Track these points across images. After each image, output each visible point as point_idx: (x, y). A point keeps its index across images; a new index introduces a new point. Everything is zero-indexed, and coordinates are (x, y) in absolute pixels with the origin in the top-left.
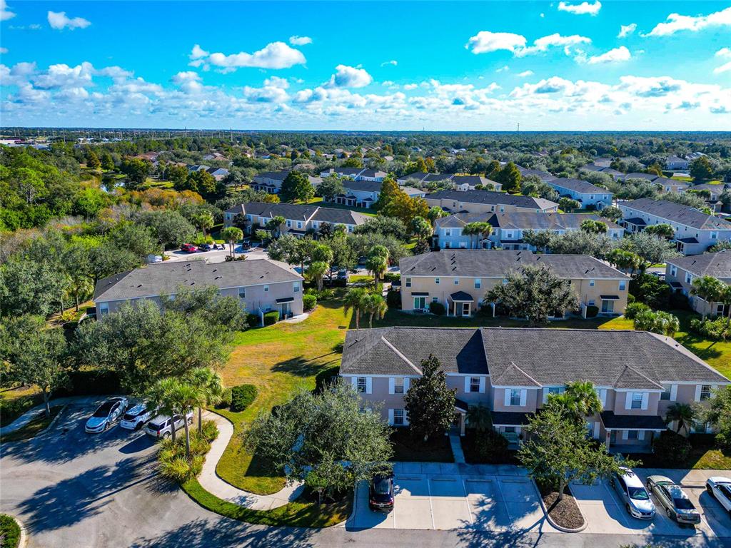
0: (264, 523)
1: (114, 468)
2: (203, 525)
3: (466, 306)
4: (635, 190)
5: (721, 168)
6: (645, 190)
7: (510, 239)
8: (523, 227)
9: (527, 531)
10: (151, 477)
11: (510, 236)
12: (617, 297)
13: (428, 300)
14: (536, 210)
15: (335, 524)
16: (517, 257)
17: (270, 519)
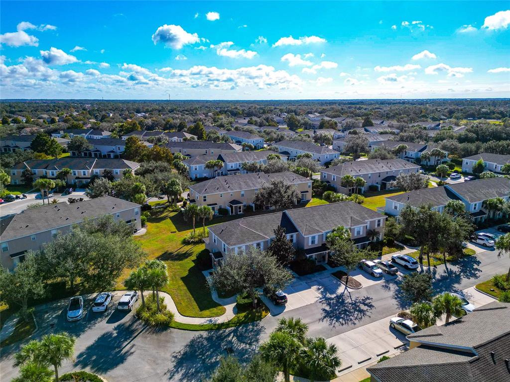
0: (232, 327)
1: (115, 331)
2: (201, 337)
3: (240, 208)
4: (275, 136)
5: (302, 121)
6: (280, 136)
7: (232, 169)
8: (238, 161)
9: (344, 293)
10: (145, 328)
11: (232, 167)
12: (307, 192)
13: (217, 207)
14: (232, 151)
15: (266, 316)
16: (258, 177)
17: (233, 323)
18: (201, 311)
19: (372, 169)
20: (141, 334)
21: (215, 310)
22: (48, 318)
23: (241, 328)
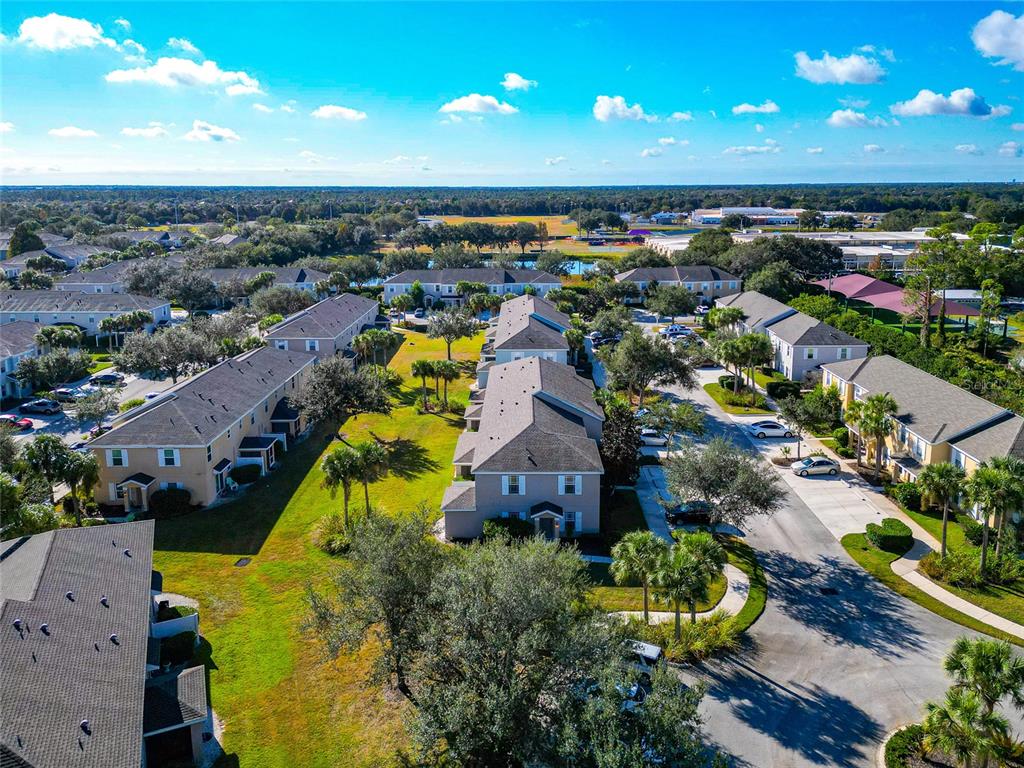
1: (734, 701)
2: (785, 608)
10: (734, 661)
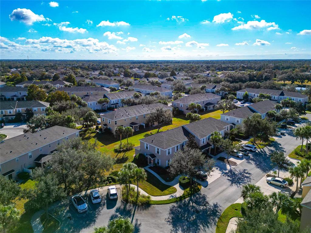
4: (126, 82)
8: (117, 98)
9: (231, 169)
10: (135, 208)
11: (114, 102)
14: (105, 92)
15: (201, 188)
17: (186, 195)
18: (162, 191)
19: (199, 99)
20: (136, 212)
21: (170, 189)
22: (63, 214)
23: (192, 197)
